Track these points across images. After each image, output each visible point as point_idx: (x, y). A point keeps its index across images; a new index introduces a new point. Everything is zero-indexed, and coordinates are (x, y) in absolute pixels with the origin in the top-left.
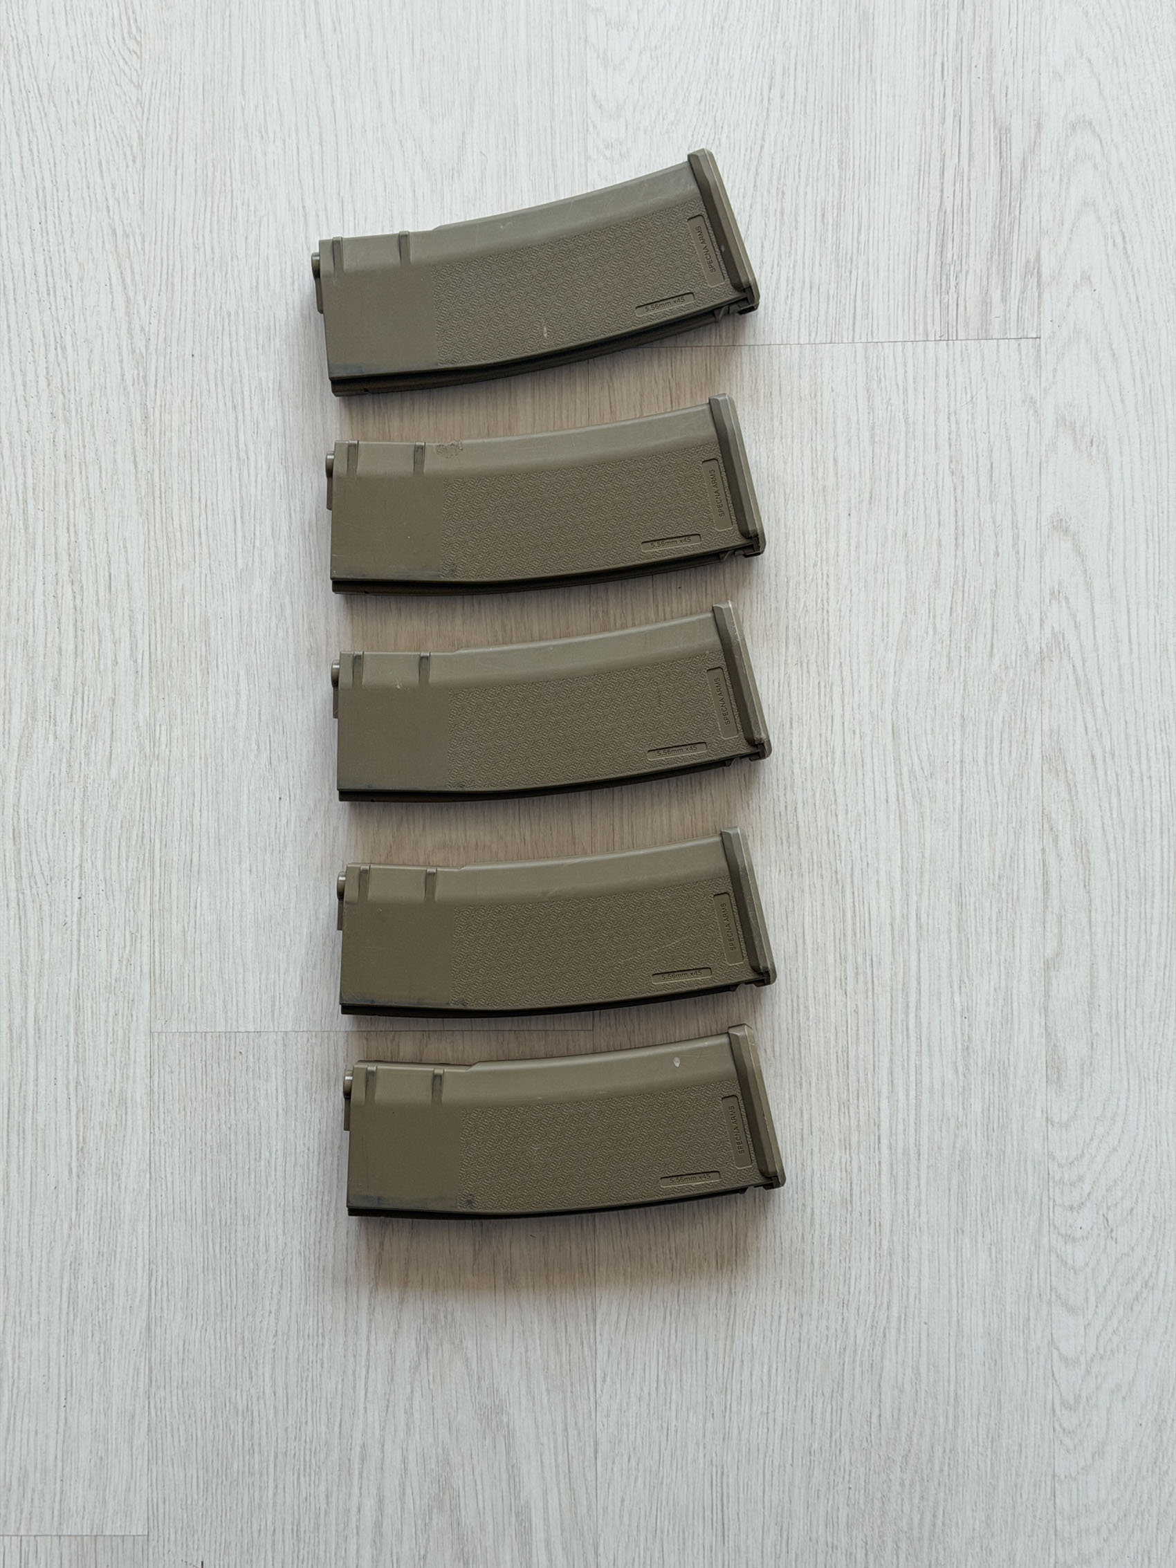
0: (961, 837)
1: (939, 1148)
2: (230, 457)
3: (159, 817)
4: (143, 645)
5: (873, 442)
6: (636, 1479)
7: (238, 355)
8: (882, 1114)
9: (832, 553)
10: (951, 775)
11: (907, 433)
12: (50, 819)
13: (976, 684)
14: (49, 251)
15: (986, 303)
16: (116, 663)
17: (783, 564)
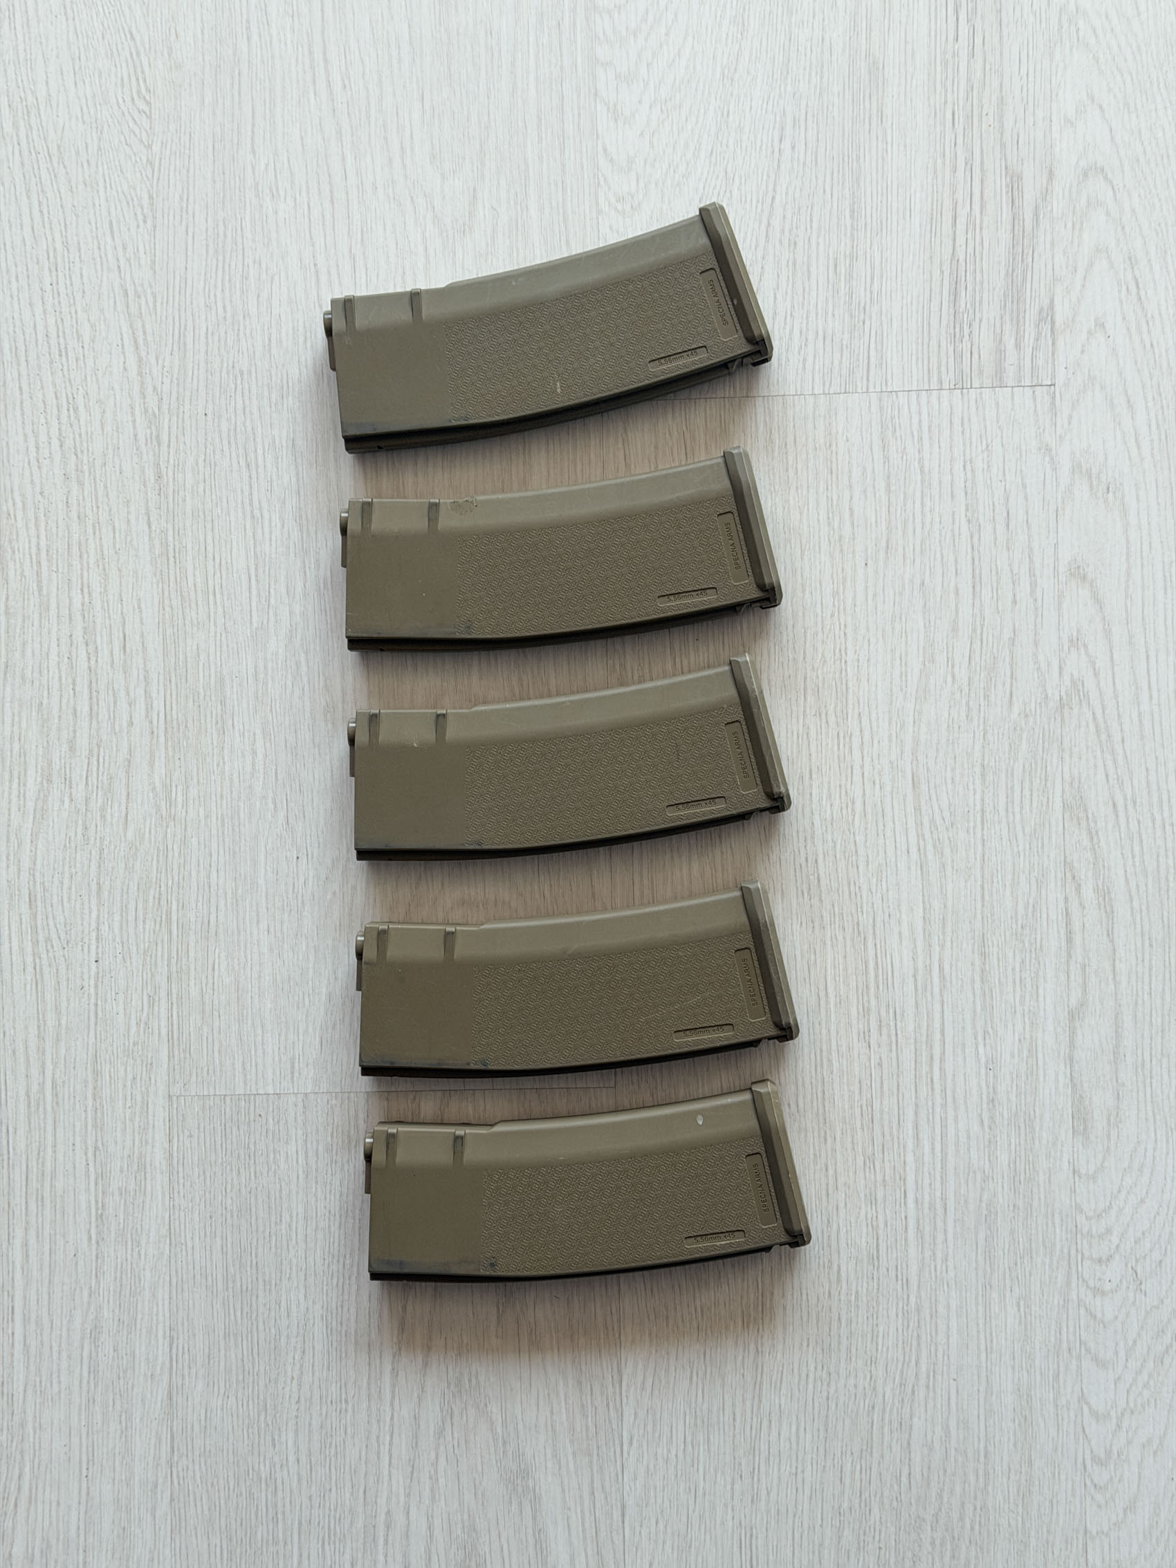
0: (983, 887)
1: (966, 1201)
2: (244, 514)
3: (176, 879)
4: (158, 704)
5: (888, 490)
6: (664, 1542)
7: (251, 413)
8: (908, 1168)
9: (849, 601)
10: (972, 824)
11: (923, 482)
12: (66, 882)
13: (996, 732)
14: (61, 313)
15: (1000, 352)
16: (131, 724)
17: (801, 614)
